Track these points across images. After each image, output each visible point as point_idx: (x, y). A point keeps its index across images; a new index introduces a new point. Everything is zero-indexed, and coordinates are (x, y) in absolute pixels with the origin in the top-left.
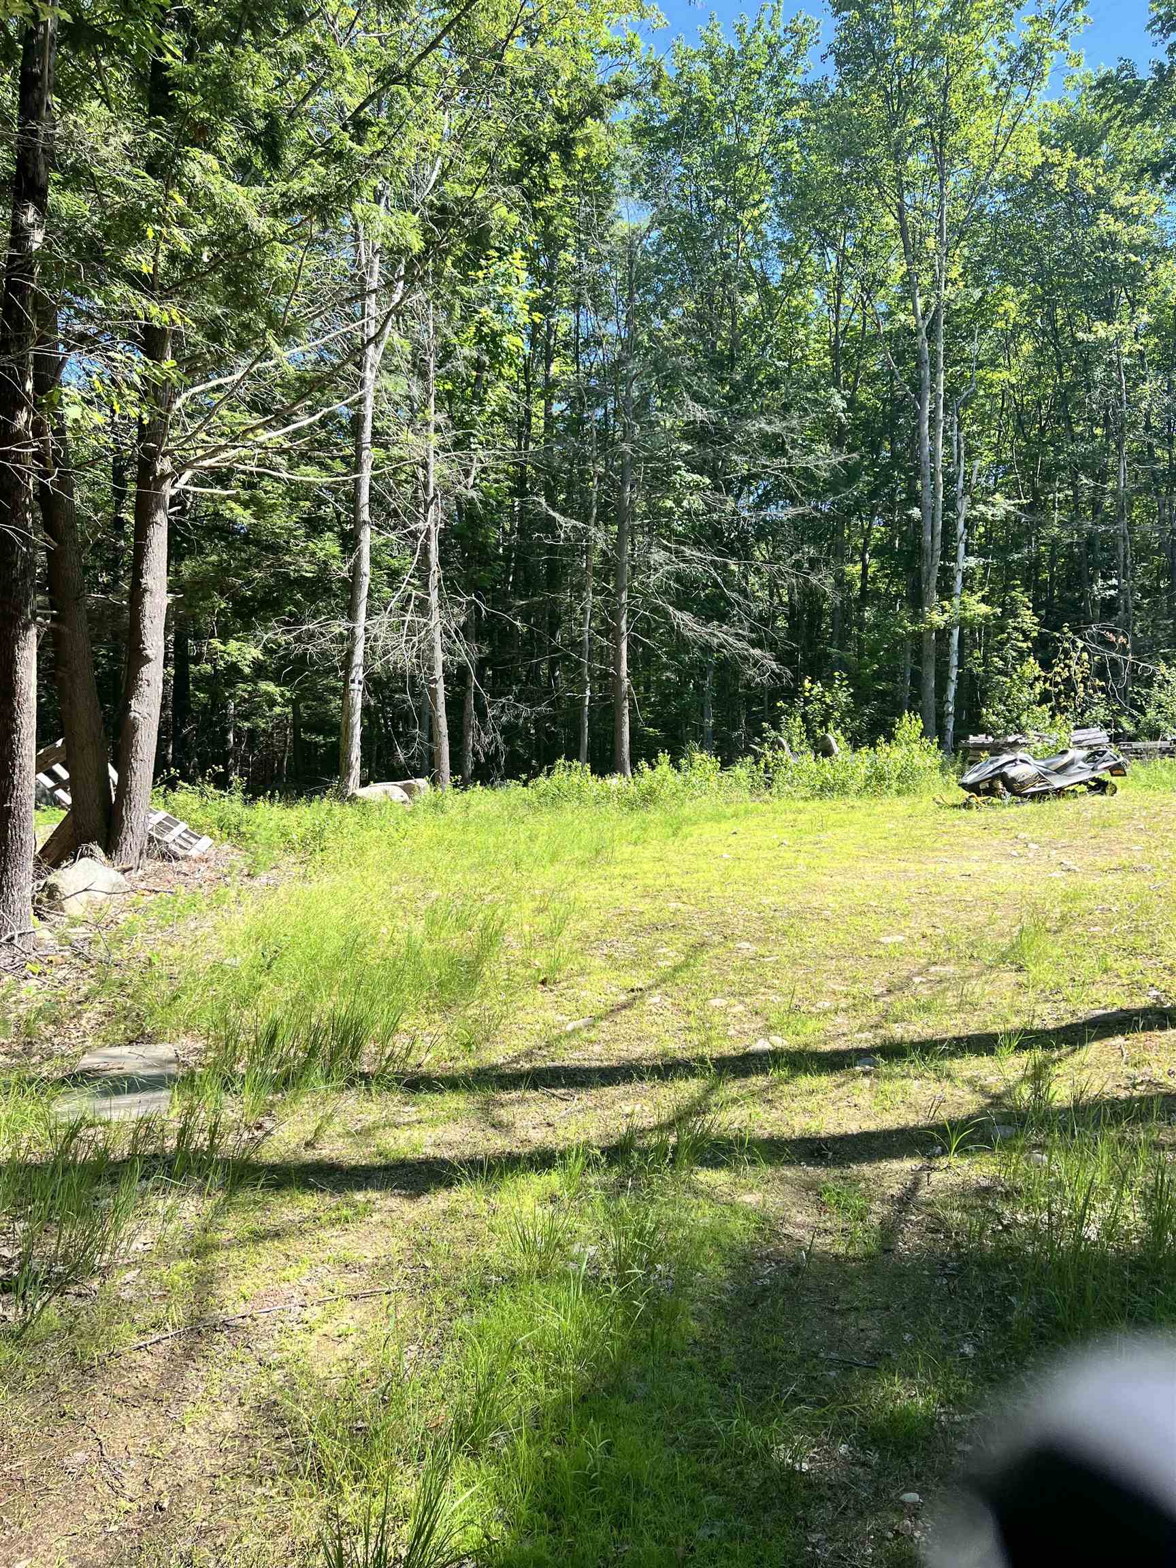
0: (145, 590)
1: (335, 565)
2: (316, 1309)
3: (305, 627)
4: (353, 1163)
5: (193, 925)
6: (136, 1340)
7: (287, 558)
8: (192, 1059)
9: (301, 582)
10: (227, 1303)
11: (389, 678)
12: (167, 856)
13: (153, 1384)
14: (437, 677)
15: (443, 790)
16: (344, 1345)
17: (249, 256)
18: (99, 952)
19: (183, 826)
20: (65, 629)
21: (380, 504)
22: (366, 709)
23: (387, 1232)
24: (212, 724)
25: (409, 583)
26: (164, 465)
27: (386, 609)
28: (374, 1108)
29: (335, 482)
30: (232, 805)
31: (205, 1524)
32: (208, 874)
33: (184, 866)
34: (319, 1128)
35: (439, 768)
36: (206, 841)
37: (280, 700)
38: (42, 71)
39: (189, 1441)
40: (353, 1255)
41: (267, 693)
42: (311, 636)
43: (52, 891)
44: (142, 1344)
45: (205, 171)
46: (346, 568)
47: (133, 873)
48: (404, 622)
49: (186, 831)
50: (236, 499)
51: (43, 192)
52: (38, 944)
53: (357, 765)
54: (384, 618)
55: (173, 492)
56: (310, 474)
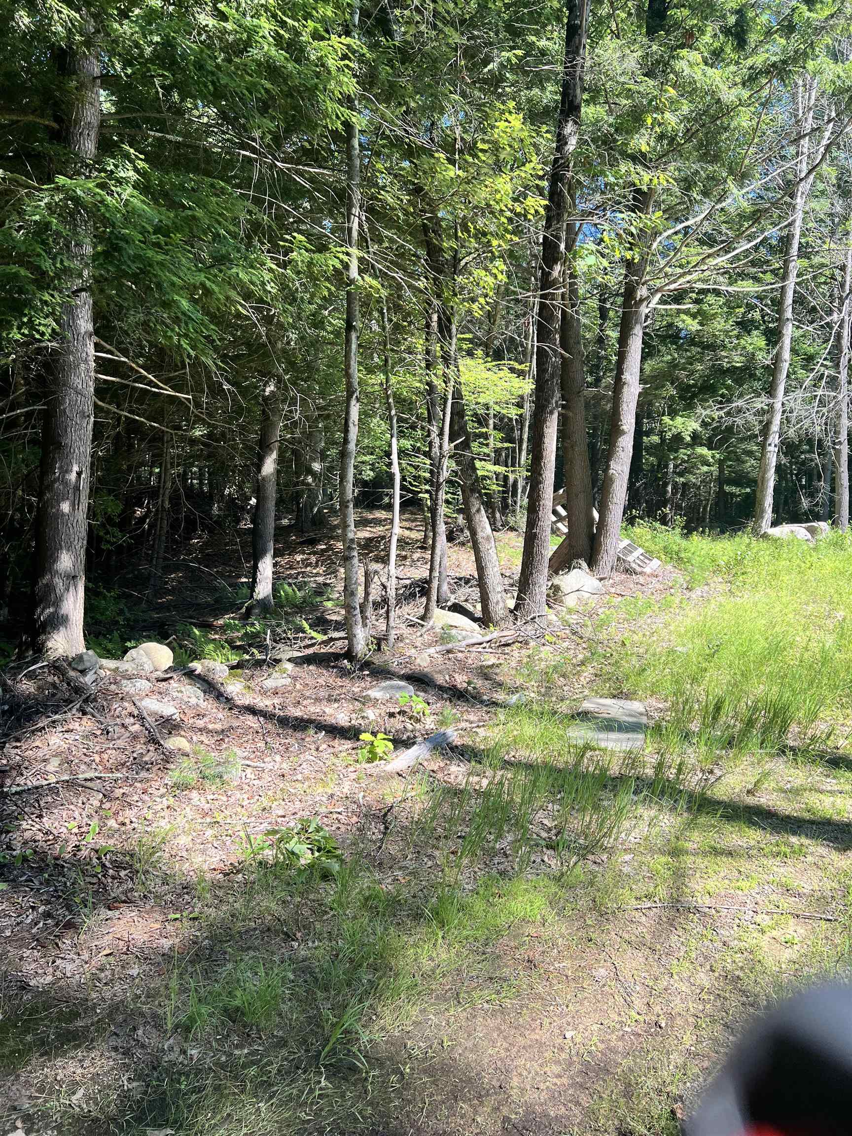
0: (624, 383)
1: (760, 356)
2: (767, 918)
3: (733, 405)
4: (787, 813)
5: (649, 621)
6: (633, 902)
7: (723, 353)
8: (656, 715)
9: (732, 371)
10: (696, 894)
11: (800, 441)
12: (628, 571)
13: (648, 937)
14: (842, 439)
15: (843, 530)
16: (790, 950)
17: (718, 122)
18: (587, 632)
19: (641, 551)
20: (571, 414)
21: (801, 304)
22: (779, 468)
23: (819, 873)
24: (657, 479)
25: (822, 365)
26: (642, 292)
27: (801, 387)
28: (801, 774)
29: (764, 291)
30: (672, 537)
31: (693, 1048)
32: (658, 586)
33: (641, 580)
34: (758, 781)
35: (839, 513)
36: (656, 563)
37: (711, 460)
38: (581, 22)
39: (676, 985)
40: (794, 884)
41: (701, 456)
42: (739, 410)
43: (556, 589)
44: (639, 907)
45: (691, 65)
46: (769, 358)
47: (606, 582)
48: (816, 396)
49: (642, 555)
50: (687, 312)
51: (578, 109)
52: (549, 624)
53: (769, 510)
54: (799, 394)
55: (647, 311)
56: (747, 287)
